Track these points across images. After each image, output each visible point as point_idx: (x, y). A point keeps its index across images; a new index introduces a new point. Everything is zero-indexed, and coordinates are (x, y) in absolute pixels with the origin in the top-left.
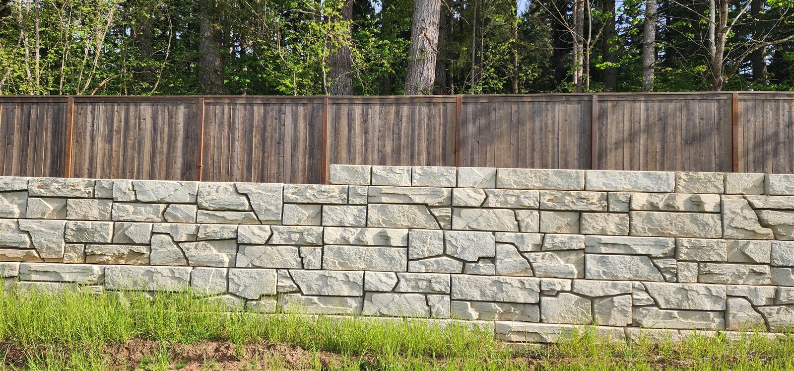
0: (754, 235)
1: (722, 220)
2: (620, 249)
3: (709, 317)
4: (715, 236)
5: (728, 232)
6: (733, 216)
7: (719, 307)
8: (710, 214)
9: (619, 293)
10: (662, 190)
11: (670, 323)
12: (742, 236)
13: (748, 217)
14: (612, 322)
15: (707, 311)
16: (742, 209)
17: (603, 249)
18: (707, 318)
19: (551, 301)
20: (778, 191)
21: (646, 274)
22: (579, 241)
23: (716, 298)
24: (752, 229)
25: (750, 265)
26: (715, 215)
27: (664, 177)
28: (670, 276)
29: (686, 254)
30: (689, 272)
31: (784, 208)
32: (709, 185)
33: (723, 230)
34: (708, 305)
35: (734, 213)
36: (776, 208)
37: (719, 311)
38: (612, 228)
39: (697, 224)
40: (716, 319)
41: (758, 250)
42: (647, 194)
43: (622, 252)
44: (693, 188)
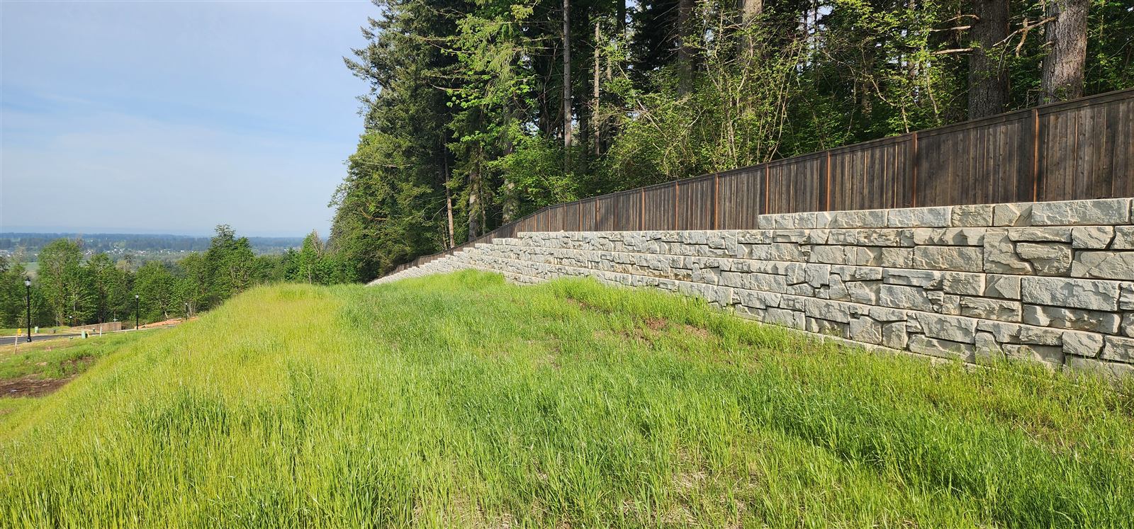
0: (1009, 270)
1: (983, 253)
2: (904, 280)
3: (960, 347)
4: (975, 270)
5: (988, 266)
6: (992, 249)
7: (968, 340)
8: (974, 248)
9: (896, 319)
10: (940, 225)
11: (930, 350)
12: (1000, 270)
13: (1004, 250)
14: (891, 345)
15: (958, 342)
16: (1000, 242)
17: (891, 280)
18: (959, 350)
19: (855, 322)
20: (1039, 222)
21: (921, 304)
22: (878, 273)
23: (966, 331)
24: (1007, 263)
25: (1000, 301)
26: (977, 249)
27: (942, 212)
28: (938, 307)
29: (950, 287)
30: (952, 306)
31: (1038, 240)
32: (979, 218)
33: (983, 265)
34: (959, 337)
35: (992, 246)
36: (1030, 240)
37: (968, 344)
38: (901, 261)
39: (963, 258)
40: (967, 352)
41: (1008, 286)
42: (930, 229)
43: (905, 284)
44: (966, 221)
